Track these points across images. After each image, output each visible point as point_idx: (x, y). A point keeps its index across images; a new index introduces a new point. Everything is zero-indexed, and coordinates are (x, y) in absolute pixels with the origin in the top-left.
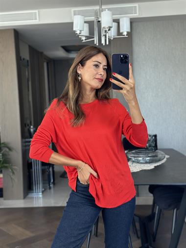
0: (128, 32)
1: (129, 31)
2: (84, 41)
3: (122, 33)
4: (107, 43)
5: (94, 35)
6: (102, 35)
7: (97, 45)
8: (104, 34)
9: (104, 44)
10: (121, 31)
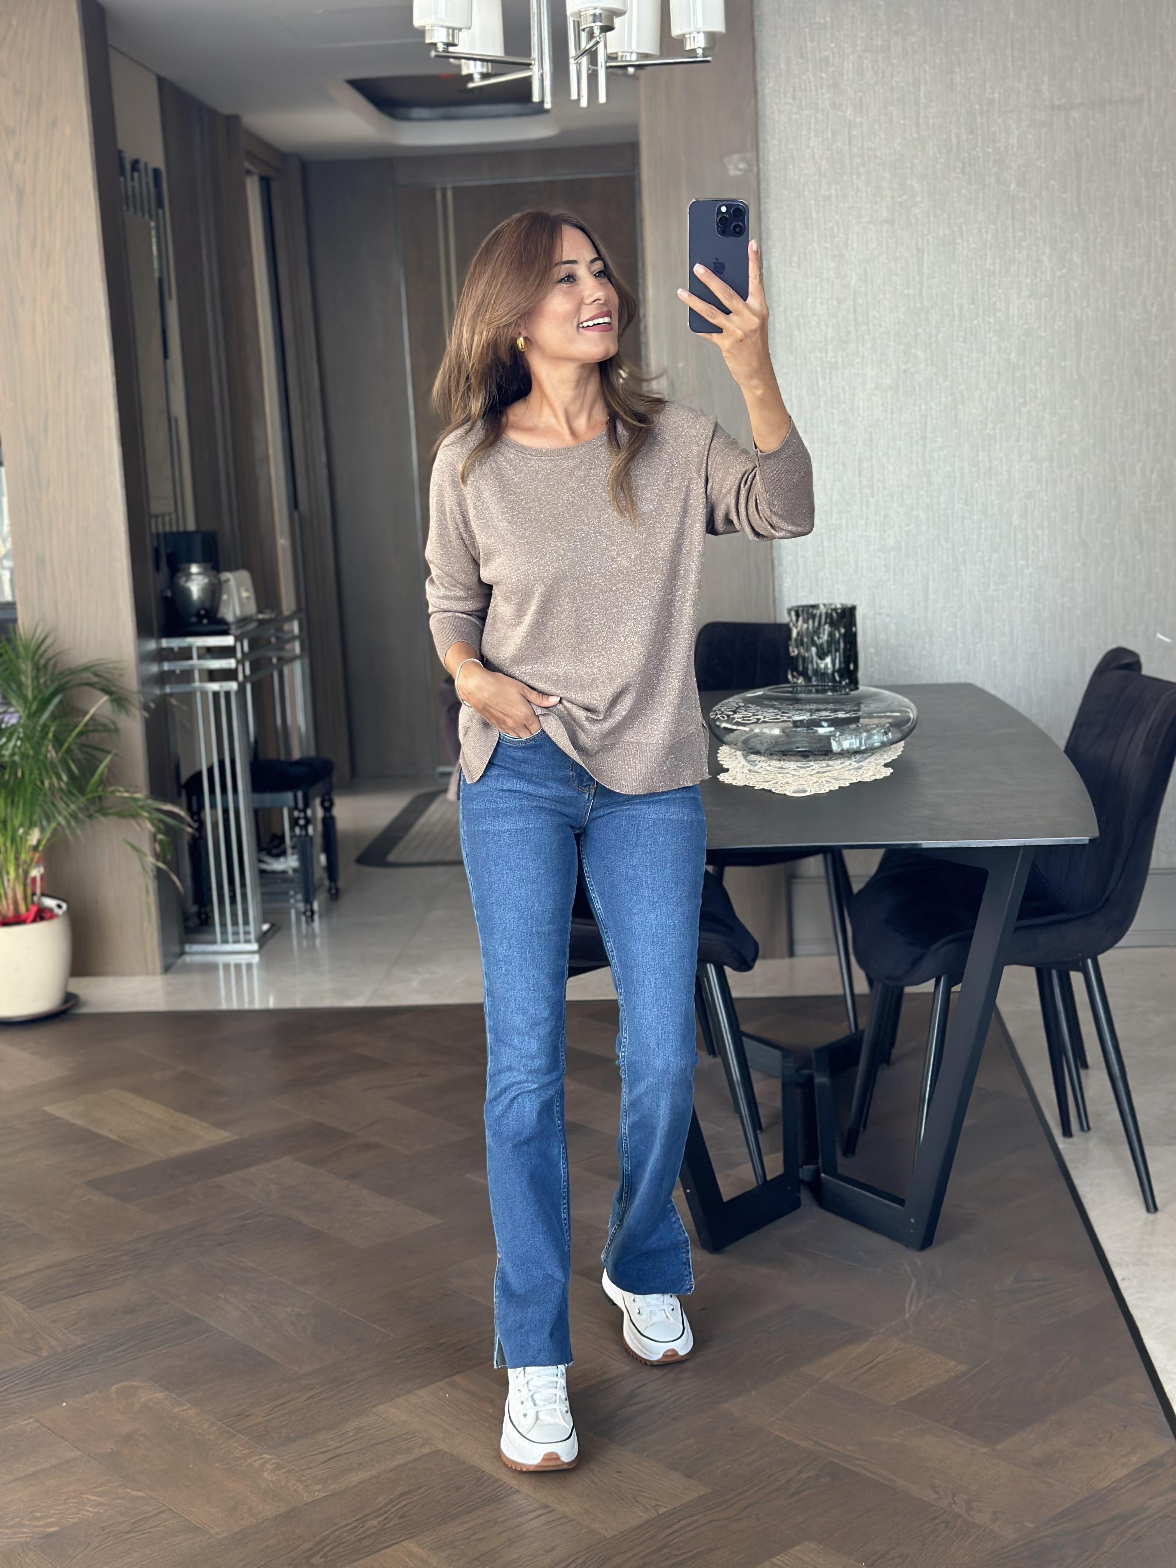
0: (712, 37)
1: (718, 25)
2: (477, 82)
3: (681, 41)
4: (602, 98)
5: (528, 54)
6: (572, 52)
7: (548, 105)
8: (585, 45)
9: (584, 103)
10: (676, 32)
